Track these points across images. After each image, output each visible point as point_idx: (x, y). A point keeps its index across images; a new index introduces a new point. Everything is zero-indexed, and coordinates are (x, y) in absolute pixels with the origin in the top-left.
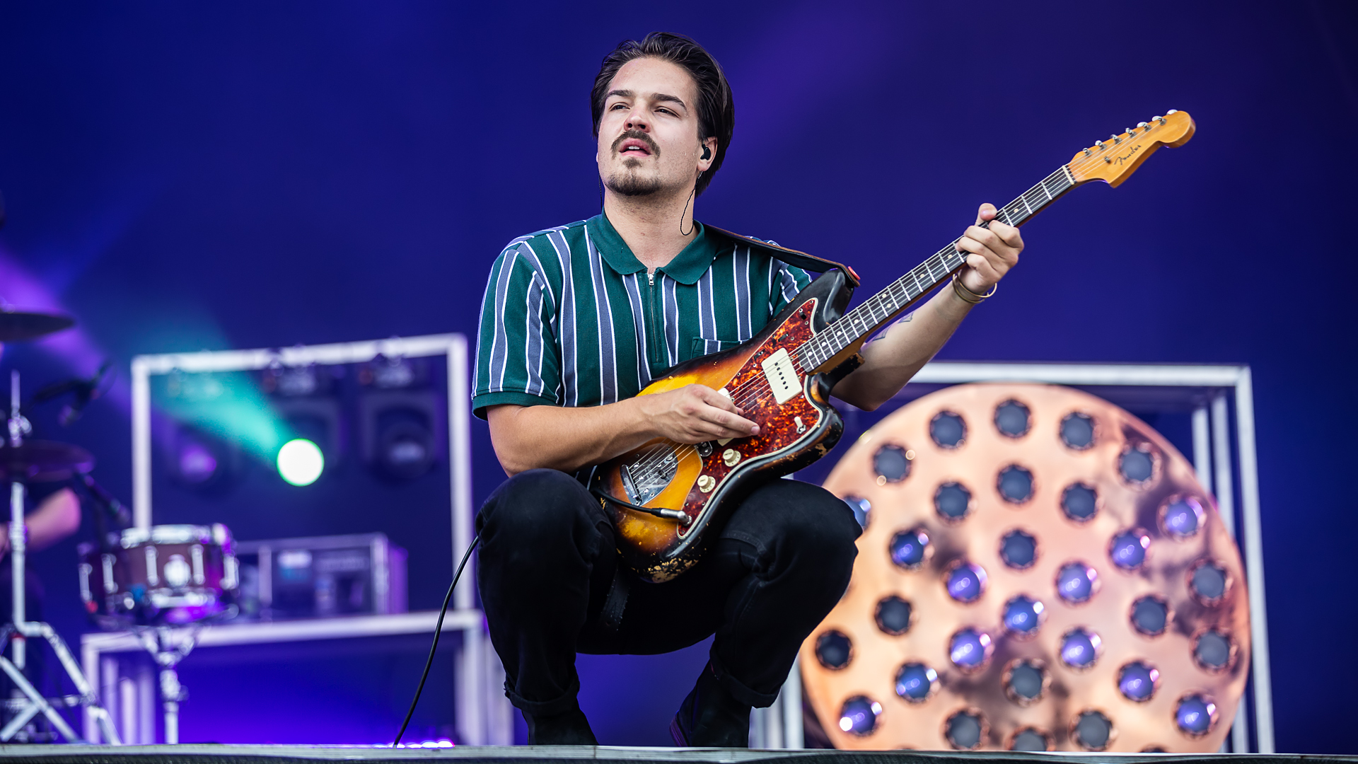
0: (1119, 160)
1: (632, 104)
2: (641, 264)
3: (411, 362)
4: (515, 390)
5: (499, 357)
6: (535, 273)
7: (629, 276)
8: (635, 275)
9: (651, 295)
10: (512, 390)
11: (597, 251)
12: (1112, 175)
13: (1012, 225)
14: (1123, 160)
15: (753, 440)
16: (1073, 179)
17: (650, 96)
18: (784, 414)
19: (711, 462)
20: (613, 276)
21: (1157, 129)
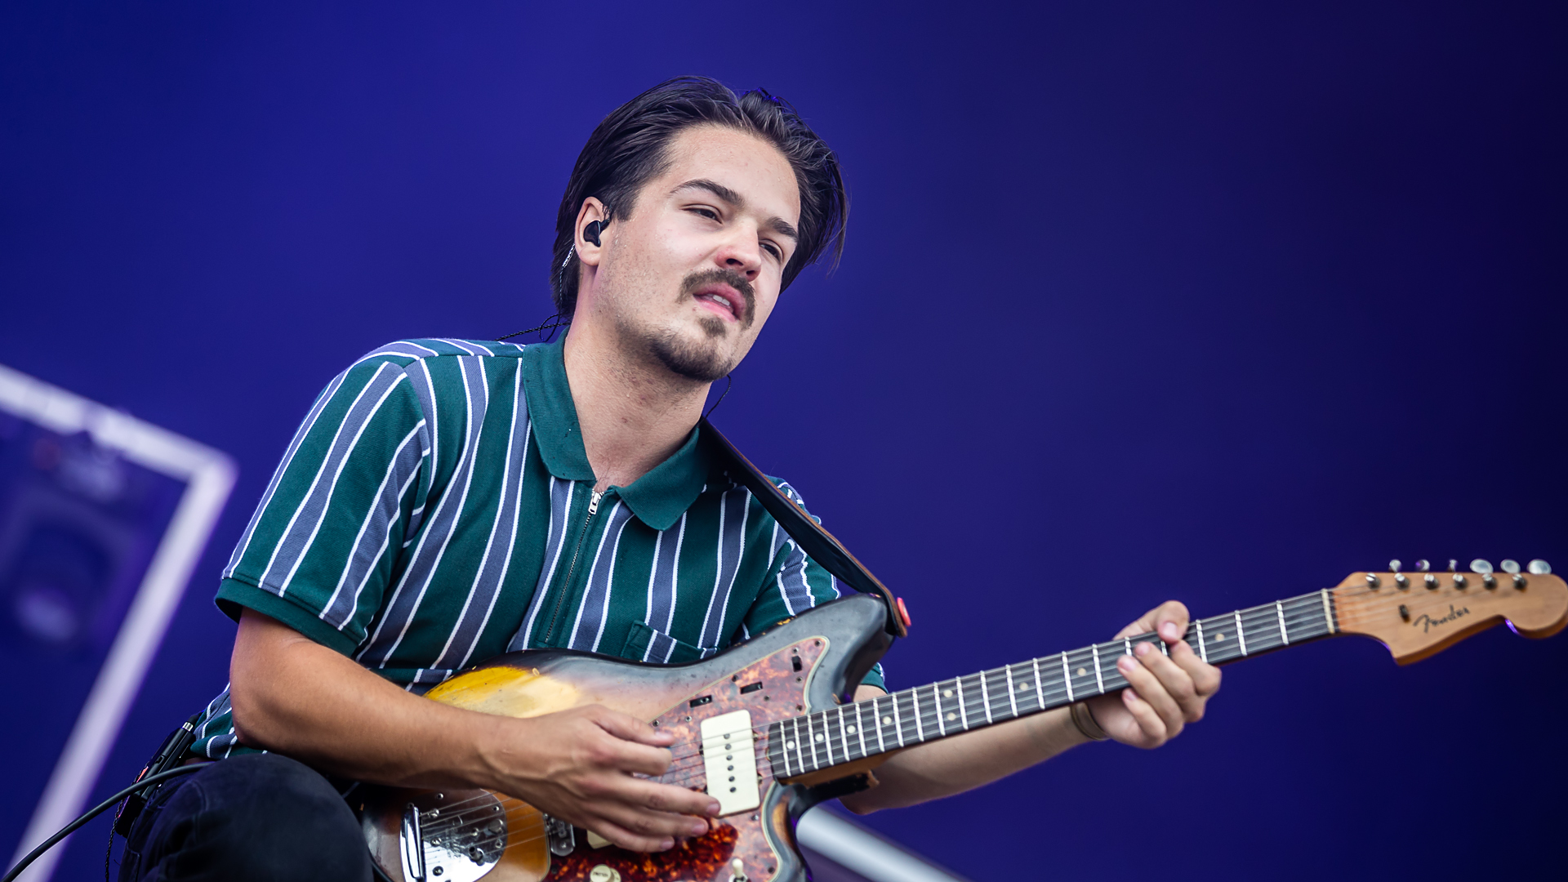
0: (1424, 620)
1: (730, 218)
2: (589, 470)
3: (132, 469)
4: (303, 605)
5: (299, 536)
6: (422, 423)
7: (563, 482)
8: (572, 485)
9: (585, 529)
10: (299, 603)
11: (528, 417)
12: (1404, 643)
13: (1204, 658)
14: (1430, 625)
15: (649, 863)
16: (1336, 624)
17: (767, 218)
18: (716, 837)
19: (565, 869)
20: (538, 471)
21: (1506, 594)
